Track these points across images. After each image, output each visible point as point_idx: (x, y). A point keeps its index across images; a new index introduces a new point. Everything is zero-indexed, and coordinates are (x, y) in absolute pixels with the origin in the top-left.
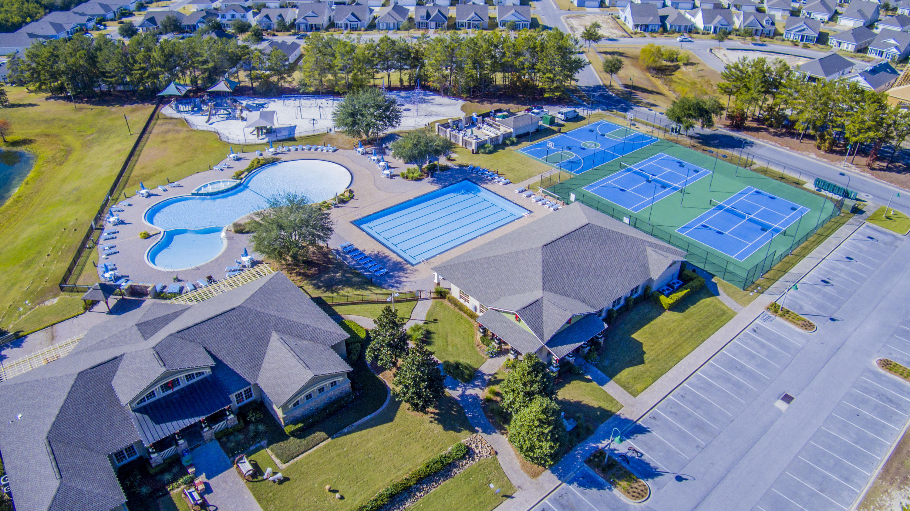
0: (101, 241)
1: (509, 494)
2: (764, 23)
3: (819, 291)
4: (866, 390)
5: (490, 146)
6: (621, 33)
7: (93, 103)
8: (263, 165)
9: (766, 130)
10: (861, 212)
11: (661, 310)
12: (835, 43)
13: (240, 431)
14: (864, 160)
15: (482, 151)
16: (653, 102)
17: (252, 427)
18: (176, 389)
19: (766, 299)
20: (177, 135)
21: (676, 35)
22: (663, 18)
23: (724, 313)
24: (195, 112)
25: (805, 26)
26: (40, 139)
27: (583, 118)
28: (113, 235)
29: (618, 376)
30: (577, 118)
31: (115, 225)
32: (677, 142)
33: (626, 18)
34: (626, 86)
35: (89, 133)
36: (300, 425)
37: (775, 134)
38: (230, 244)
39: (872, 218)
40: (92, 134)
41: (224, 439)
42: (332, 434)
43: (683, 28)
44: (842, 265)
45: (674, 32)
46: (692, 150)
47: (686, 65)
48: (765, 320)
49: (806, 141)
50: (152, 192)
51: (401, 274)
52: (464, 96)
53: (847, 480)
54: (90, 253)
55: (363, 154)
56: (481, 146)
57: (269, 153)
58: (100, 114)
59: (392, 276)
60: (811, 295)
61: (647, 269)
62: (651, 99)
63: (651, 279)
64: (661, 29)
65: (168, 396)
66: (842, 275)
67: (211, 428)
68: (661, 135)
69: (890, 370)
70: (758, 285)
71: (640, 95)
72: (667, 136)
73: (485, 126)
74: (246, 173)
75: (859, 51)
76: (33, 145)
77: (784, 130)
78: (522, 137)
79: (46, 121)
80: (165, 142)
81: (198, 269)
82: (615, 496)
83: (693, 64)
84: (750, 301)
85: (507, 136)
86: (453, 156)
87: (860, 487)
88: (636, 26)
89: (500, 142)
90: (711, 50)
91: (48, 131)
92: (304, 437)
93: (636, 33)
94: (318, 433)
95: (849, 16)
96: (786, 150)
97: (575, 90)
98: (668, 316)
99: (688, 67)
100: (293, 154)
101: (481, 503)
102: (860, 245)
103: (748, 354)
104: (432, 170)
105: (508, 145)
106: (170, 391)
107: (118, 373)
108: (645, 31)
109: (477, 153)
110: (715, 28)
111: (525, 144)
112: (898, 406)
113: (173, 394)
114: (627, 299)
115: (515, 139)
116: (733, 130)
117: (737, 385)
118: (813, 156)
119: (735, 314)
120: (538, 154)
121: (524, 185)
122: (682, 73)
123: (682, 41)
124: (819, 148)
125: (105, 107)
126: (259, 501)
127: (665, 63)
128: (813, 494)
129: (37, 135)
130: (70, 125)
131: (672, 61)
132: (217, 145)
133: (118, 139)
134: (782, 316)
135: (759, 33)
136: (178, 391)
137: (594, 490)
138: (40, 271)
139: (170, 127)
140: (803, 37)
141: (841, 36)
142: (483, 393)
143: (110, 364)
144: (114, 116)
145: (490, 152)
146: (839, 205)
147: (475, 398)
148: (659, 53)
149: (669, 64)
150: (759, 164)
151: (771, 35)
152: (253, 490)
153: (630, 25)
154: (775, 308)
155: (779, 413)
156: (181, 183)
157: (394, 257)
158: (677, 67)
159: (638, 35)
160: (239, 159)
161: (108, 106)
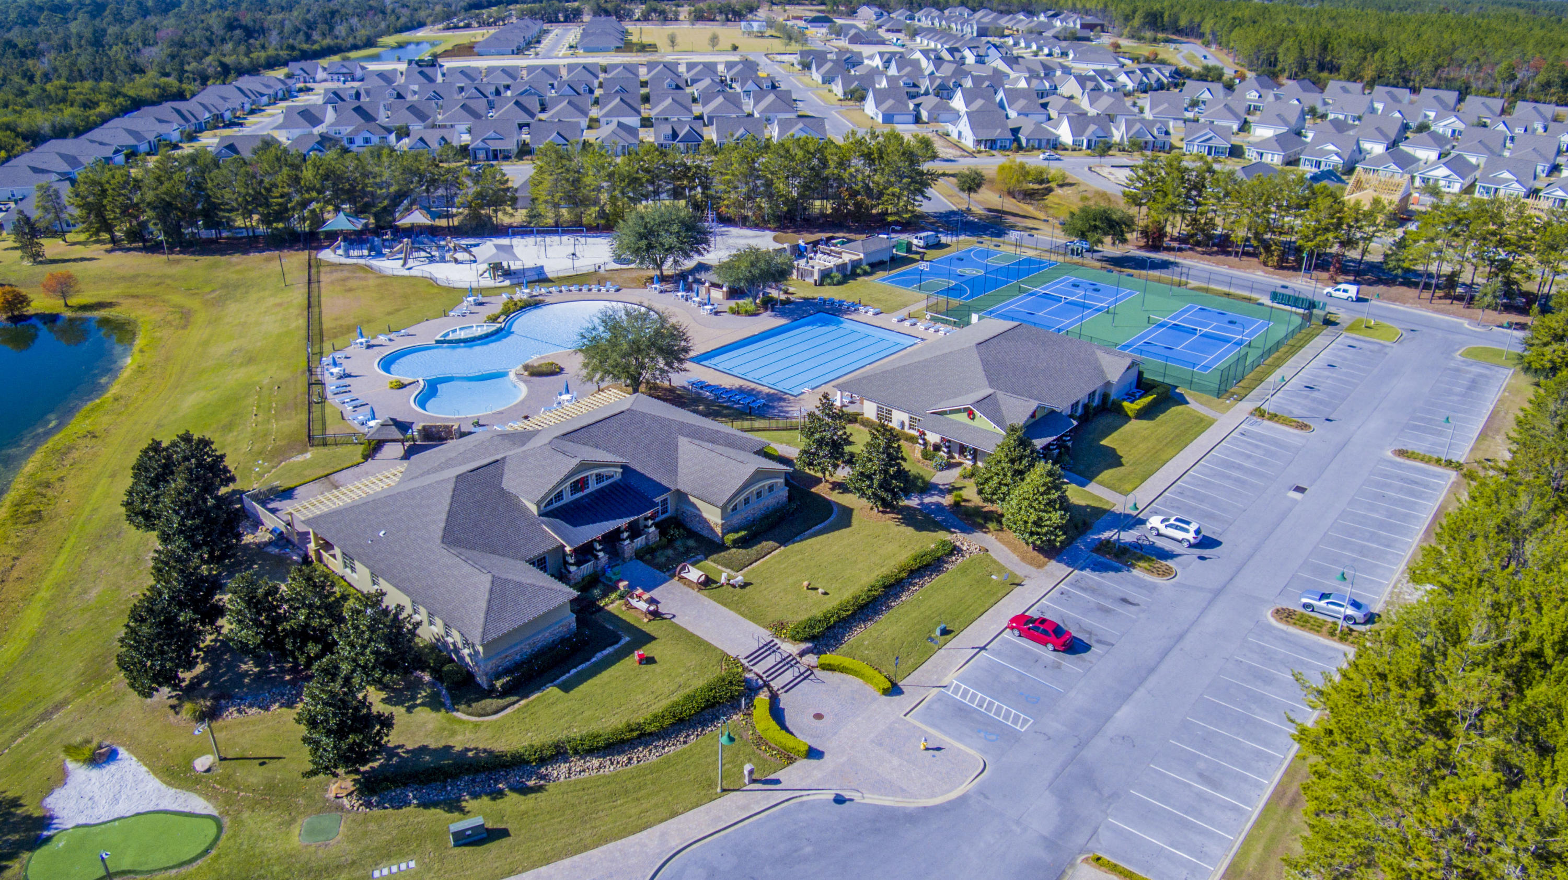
0: (329, 395)
1: (1017, 581)
2: (1155, 133)
3: (1307, 397)
4: (1386, 476)
5: (838, 276)
6: (959, 153)
7: (193, 253)
8: (522, 308)
9: (1191, 249)
10: (1334, 324)
11: (1127, 418)
12: (1255, 154)
13: (664, 547)
14: (1325, 275)
15: (829, 281)
16: (1031, 226)
17: (678, 544)
18: (587, 491)
19: (1247, 406)
20: (365, 283)
21: (1036, 152)
22: (1015, 131)
23: (1202, 420)
24: (374, 257)
25: (1212, 134)
26: (126, 303)
27: (947, 246)
28: (343, 390)
29: (1099, 478)
30: (939, 246)
31: (341, 378)
32: (1083, 265)
33: (960, 133)
34: (990, 210)
35: (208, 289)
36: (743, 533)
37: (1204, 253)
38: (529, 388)
39: (1350, 328)
40: (213, 291)
41: (648, 557)
42: (784, 542)
43: (1044, 143)
44: (1326, 373)
45: (1033, 148)
46: (1105, 272)
47: (1061, 186)
48: (1252, 424)
49: (1245, 258)
50: (373, 342)
51: (782, 404)
52: (772, 226)
53: (1388, 546)
54: (323, 408)
55: (661, 292)
56: (825, 276)
57: (522, 294)
58: (215, 266)
59: (773, 408)
60: (1298, 400)
61: (1102, 371)
62: (1029, 223)
63: (1108, 384)
64: (1015, 145)
65: (577, 500)
66: (1329, 381)
67: (632, 541)
68: (1061, 259)
69: (1408, 458)
70: (1233, 394)
71: (1011, 220)
72: (1068, 258)
73: (819, 255)
74: (503, 318)
75: (1289, 163)
76: (118, 309)
77: (1215, 249)
78: (876, 266)
79: (123, 278)
80: (350, 290)
81: (501, 413)
82: (1137, 578)
83: (1071, 185)
84: (1228, 408)
85: (856, 264)
86: (791, 290)
87: (1404, 551)
88: (979, 142)
89: (848, 272)
90: (1090, 169)
91: (134, 291)
92: (750, 547)
93: (979, 152)
94: (764, 543)
95: (1264, 123)
96: (1224, 269)
97: (923, 216)
98: (1134, 425)
99: (1065, 188)
100: (556, 297)
101: (987, 592)
102: (1341, 353)
103: (1242, 454)
104: (769, 304)
105: (859, 275)
106: (579, 495)
107: (505, 477)
108: (991, 148)
109: (821, 284)
110: (1089, 141)
111: (881, 274)
112: (1426, 486)
113: (582, 498)
114: (1086, 406)
115: (867, 268)
116: (1150, 252)
117: (1237, 480)
118: (1260, 273)
119: (1215, 421)
120: (907, 284)
121: (904, 313)
122: (1057, 196)
123: (1046, 159)
124: (1265, 264)
125: (218, 257)
126: (725, 605)
127: (1031, 186)
128: (1355, 560)
129: (117, 296)
130: (169, 281)
131: (1041, 182)
132: (436, 291)
133: (267, 293)
134: (1270, 419)
135: (1150, 146)
136: (586, 496)
137: (1111, 574)
138: (255, 433)
139: (346, 274)
140: (1210, 148)
141: (1263, 145)
142: (947, 500)
143: (491, 467)
144: (239, 268)
145: (839, 283)
146: (1308, 318)
147: (938, 505)
148: (1023, 172)
149: (1036, 186)
150: (1193, 283)
151: (1167, 148)
152: (710, 597)
153: (969, 141)
154: (1260, 413)
155: (1295, 502)
156: (411, 330)
157: (766, 390)
158: (1050, 190)
159: (984, 154)
160: (481, 304)
161: (222, 255)
